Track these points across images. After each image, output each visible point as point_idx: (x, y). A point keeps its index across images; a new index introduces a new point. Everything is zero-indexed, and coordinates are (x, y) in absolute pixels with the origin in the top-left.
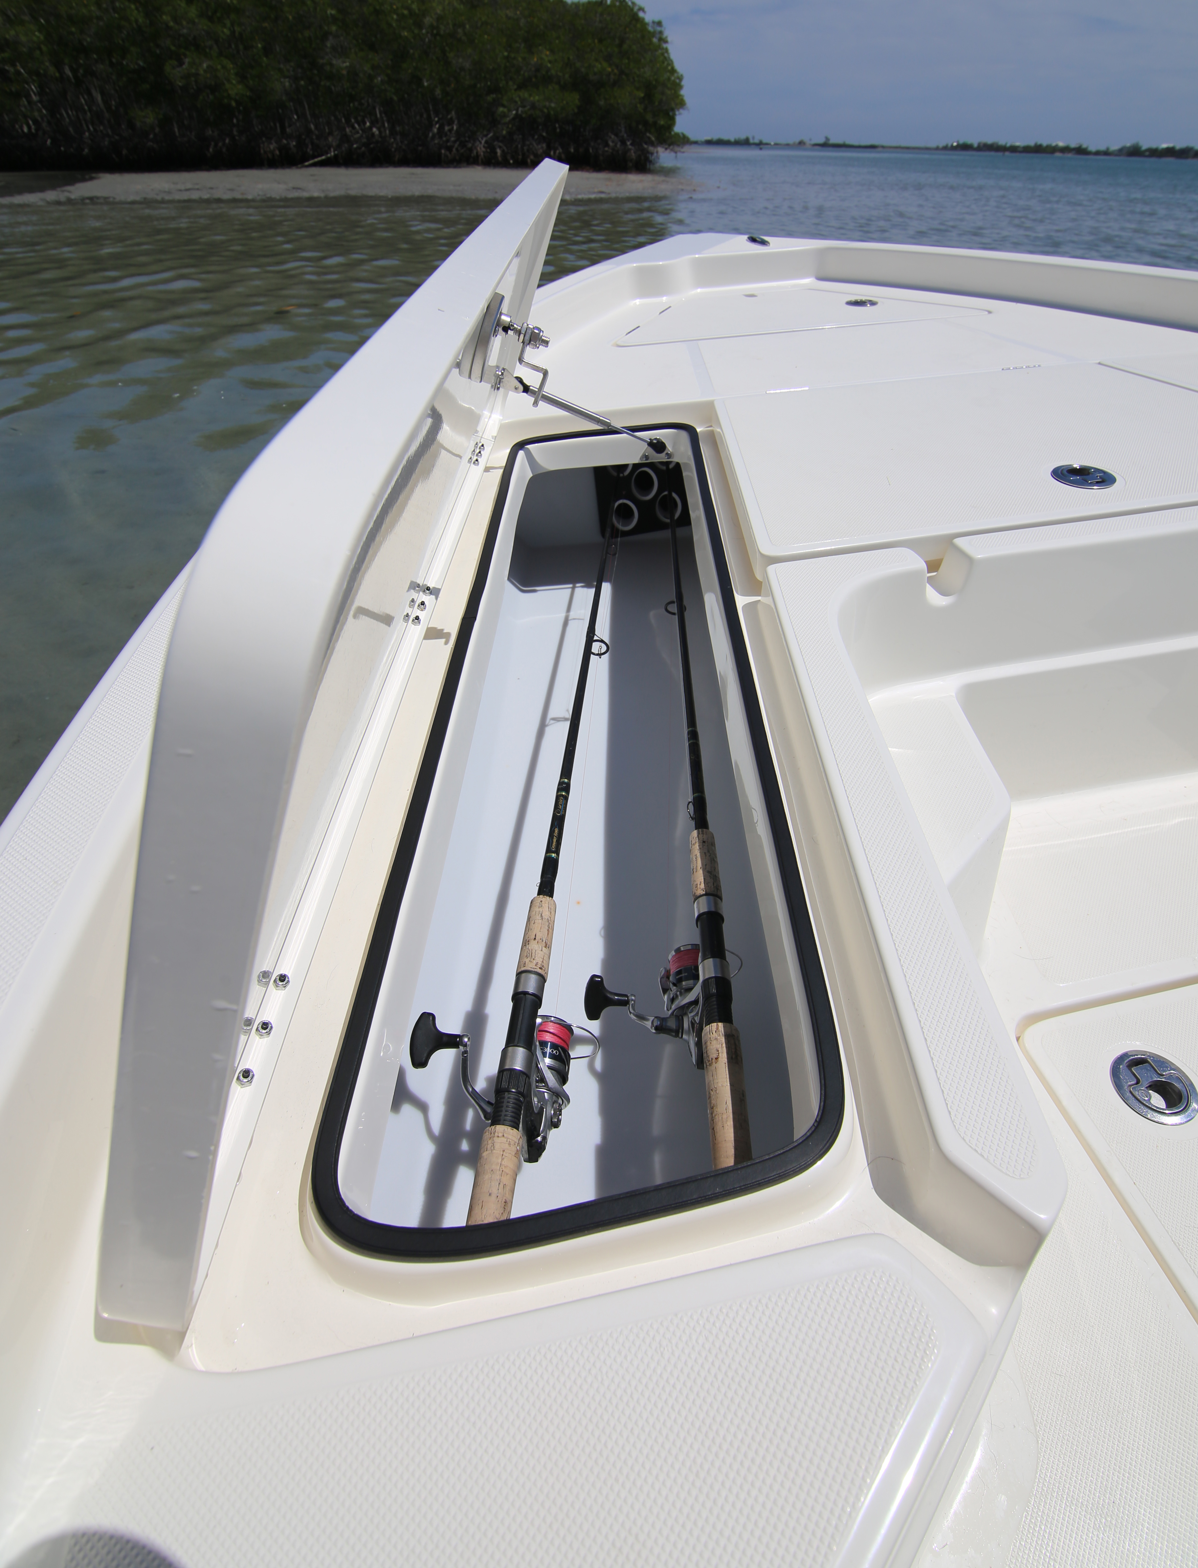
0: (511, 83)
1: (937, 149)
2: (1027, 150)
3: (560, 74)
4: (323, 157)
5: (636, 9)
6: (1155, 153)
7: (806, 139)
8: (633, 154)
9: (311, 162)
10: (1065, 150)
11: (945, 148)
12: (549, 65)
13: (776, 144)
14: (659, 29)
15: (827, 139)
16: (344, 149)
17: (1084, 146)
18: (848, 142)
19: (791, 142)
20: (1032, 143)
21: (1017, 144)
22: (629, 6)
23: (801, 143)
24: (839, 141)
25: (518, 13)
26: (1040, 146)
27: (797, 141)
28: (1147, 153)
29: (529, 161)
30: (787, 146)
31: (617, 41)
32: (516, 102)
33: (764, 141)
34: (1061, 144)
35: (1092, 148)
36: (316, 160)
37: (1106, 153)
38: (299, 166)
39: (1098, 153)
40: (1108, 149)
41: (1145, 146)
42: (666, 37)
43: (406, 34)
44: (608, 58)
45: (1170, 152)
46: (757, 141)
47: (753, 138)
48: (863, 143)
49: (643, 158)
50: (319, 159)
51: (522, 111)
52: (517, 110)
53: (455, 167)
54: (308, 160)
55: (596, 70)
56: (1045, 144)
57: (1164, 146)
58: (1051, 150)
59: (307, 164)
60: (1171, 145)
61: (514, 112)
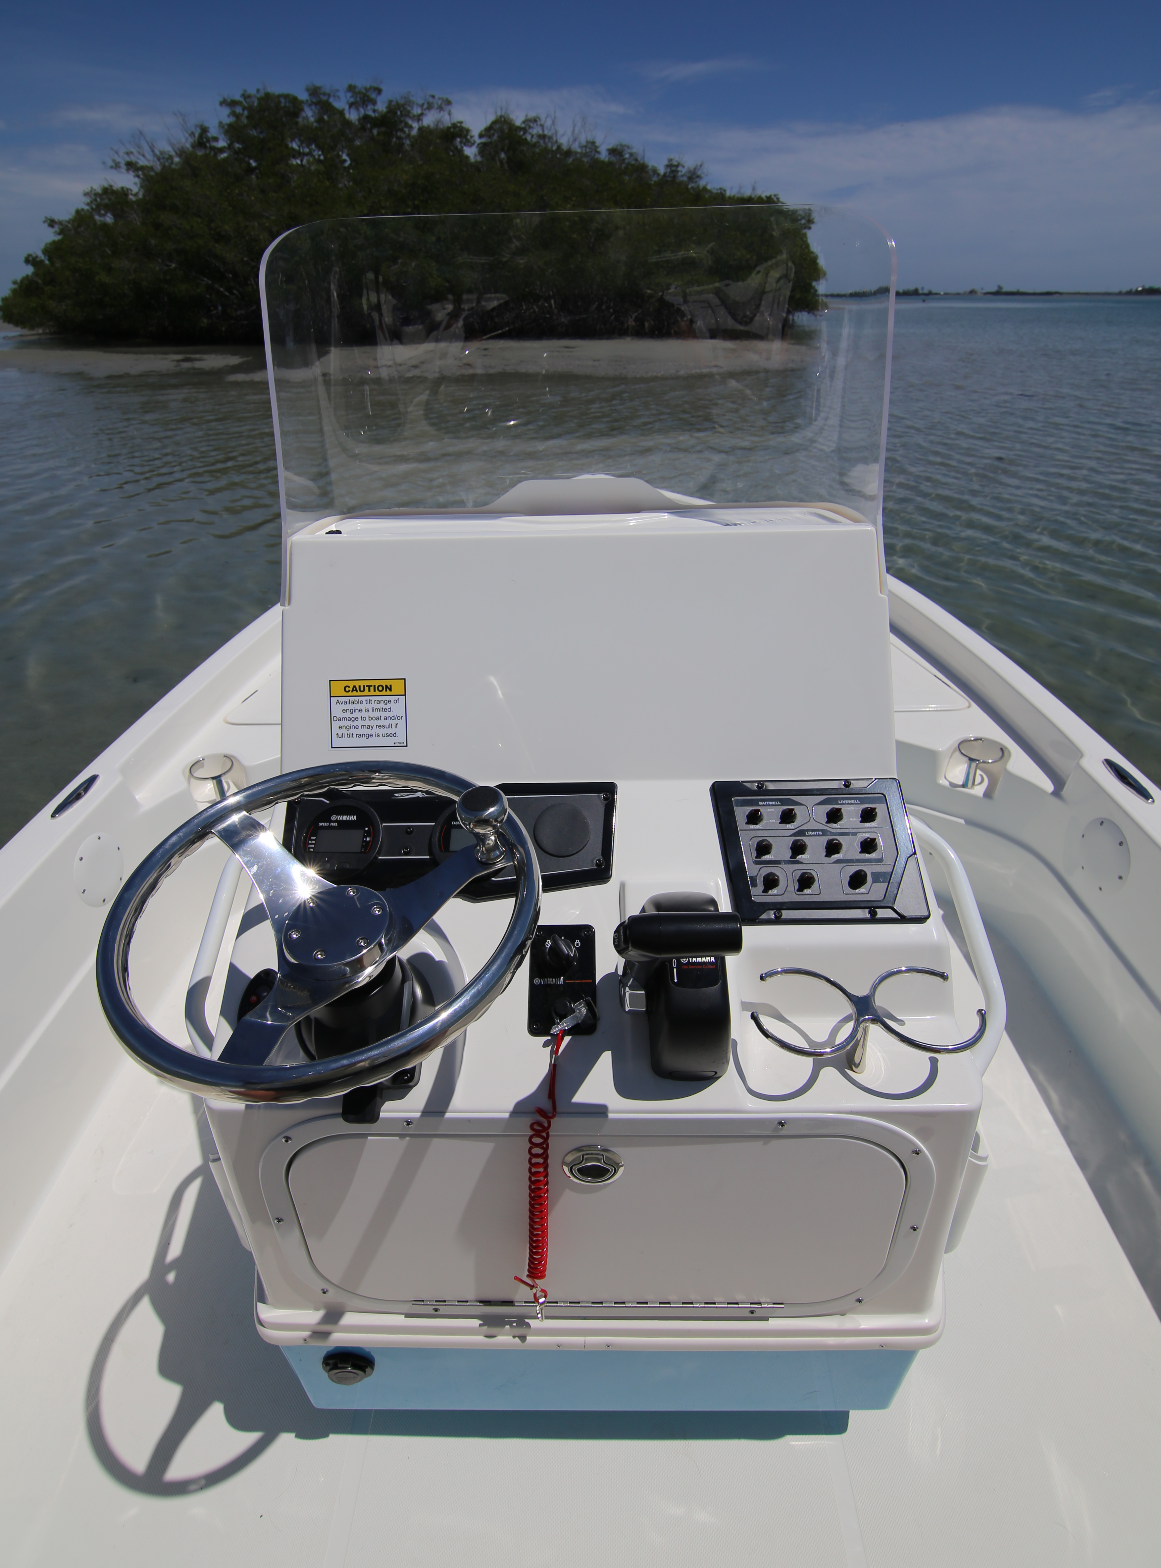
1: (1120, 293)
4: (500, 332)
7: (977, 288)
9: (488, 336)
11: (1129, 293)
12: (692, 256)
13: (945, 294)
14: (807, 212)
15: (1000, 287)
16: (517, 325)
18: (1022, 290)
19: (961, 291)
23: (972, 292)
24: (1014, 289)
27: (968, 290)
29: (672, 331)
30: (957, 296)
31: (759, 231)
33: (934, 291)
36: (493, 334)
38: (479, 339)
42: (813, 219)
43: (575, 236)
44: (748, 247)
46: (926, 291)
47: (923, 289)
48: (1038, 291)
50: (496, 333)
53: (607, 339)
54: (486, 334)
59: (485, 337)
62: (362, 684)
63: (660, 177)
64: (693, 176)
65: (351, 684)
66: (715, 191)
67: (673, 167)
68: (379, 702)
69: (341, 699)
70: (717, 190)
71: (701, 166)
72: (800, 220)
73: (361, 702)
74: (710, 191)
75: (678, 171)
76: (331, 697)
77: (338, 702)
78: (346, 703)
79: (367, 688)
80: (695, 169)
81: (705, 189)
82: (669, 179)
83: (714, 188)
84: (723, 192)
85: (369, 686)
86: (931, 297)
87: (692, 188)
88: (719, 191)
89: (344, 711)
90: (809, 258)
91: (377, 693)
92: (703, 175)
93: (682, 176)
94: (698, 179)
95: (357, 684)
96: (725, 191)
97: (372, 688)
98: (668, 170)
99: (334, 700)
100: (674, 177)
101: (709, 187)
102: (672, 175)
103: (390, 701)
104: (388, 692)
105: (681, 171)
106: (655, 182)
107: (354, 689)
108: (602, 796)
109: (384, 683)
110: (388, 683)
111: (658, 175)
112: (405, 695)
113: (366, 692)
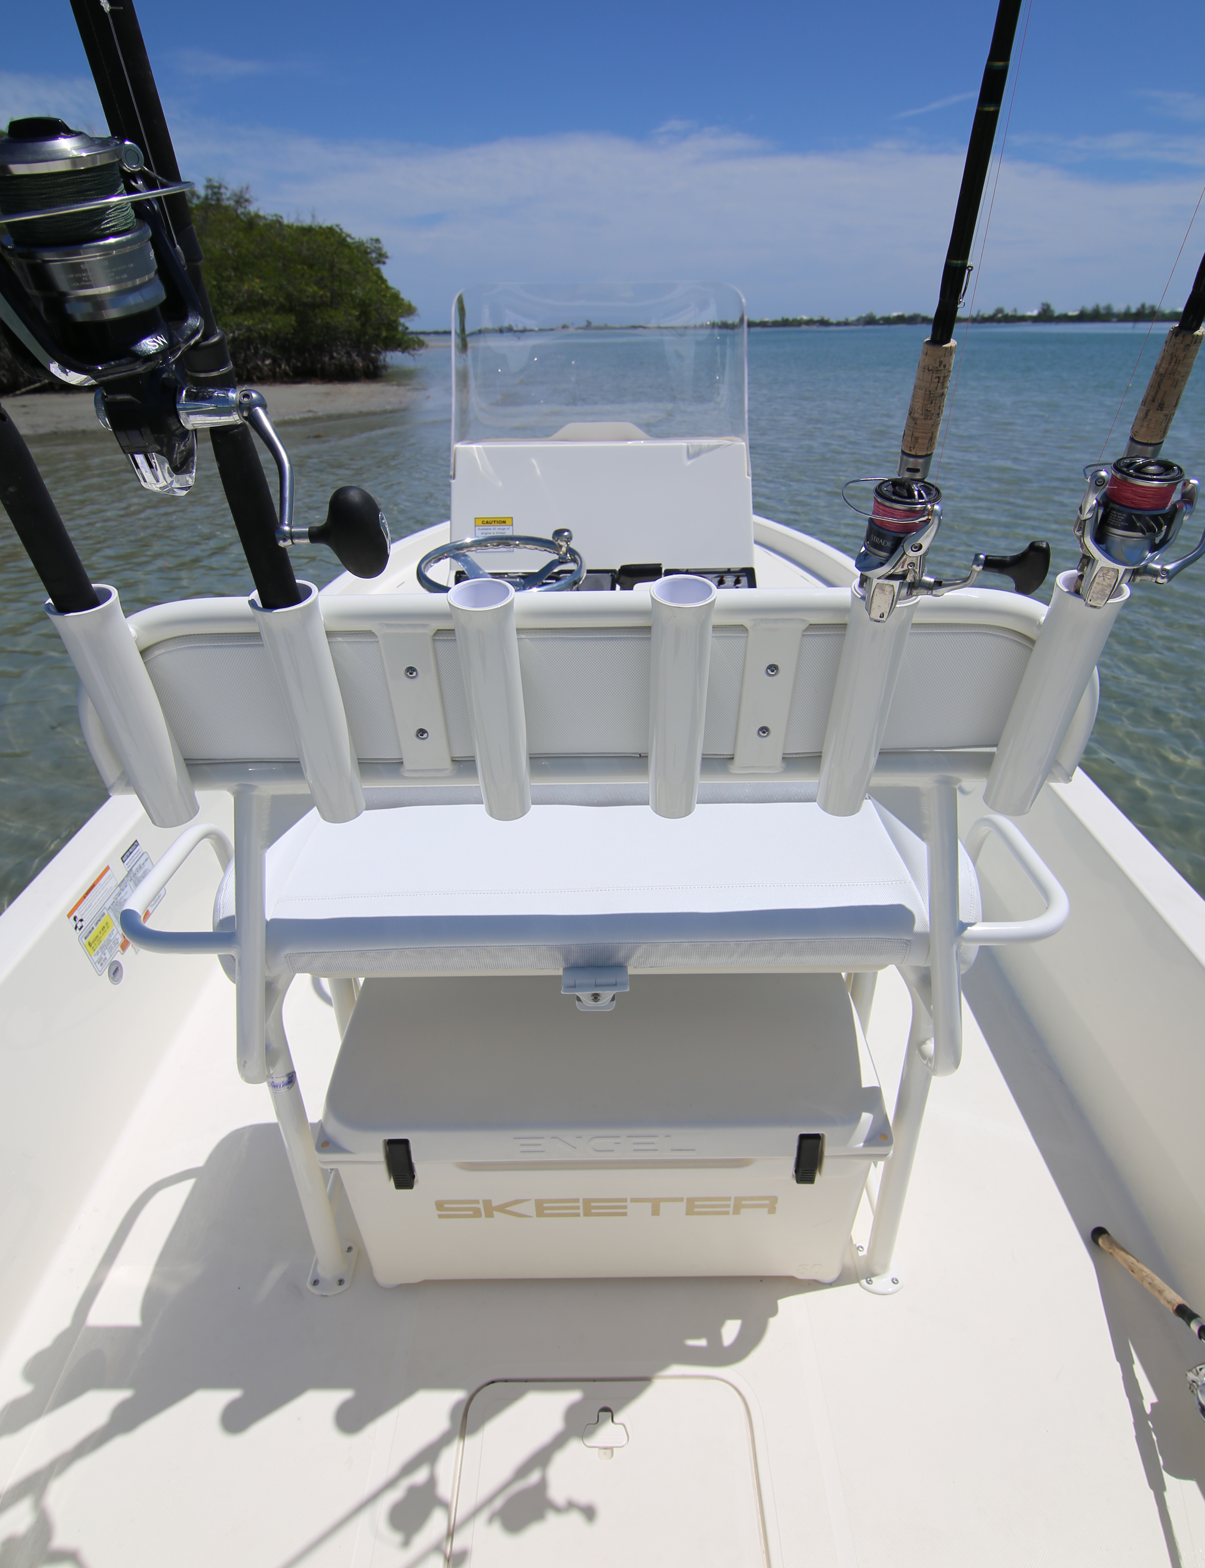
0: (226, 307)
1: (695, 327)
2: (775, 324)
3: (274, 298)
4: (36, 385)
5: (344, 235)
6: (888, 321)
7: (569, 323)
8: (360, 364)
10: (810, 322)
12: (261, 291)
13: (540, 330)
14: (377, 245)
15: (589, 322)
17: (826, 318)
18: (609, 325)
19: (554, 327)
20: (779, 318)
21: (766, 319)
22: (337, 232)
23: (565, 327)
24: (600, 324)
25: (225, 244)
26: (787, 320)
27: (561, 325)
28: (881, 322)
30: (551, 332)
31: (327, 265)
32: (231, 326)
33: (528, 328)
34: (805, 318)
35: (833, 320)
36: (29, 388)
37: (846, 323)
39: (839, 324)
40: (847, 320)
41: (878, 316)
42: (385, 253)
44: (319, 283)
45: (900, 320)
46: (520, 327)
47: (517, 326)
48: (623, 325)
49: (371, 367)
50: (32, 387)
51: (239, 334)
52: (234, 333)
54: (19, 389)
55: (308, 294)
56: (791, 318)
57: (895, 314)
58: (798, 323)
59: (18, 392)
60: (900, 313)
61: (231, 335)
62: (491, 520)
63: (201, 200)
64: (240, 200)
65: (486, 520)
66: (270, 218)
67: (215, 189)
68: (499, 529)
69: (481, 528)
70: (272, 216)
71: (247, 188)
72: (370, 253)
73: (490, 529)
74: (265, 218)
75: (221, 194)
76: (476, 526)
77: (479, 529)
78: (483, 529)
79: (493, 522)
80: (241, 192)
81: (257, 216)
82: (213, 202)
83: (268, 214)
84: (280, 219)
85: (495, 521)
86: (527, 334)
87: (242, 213)
88: (275, 218)
89: (482, 533)
90: (388, 295)
91: (499, 524)
92: (251, 199)
93: (228, 199)
94: (247, 204)
95: (488, 520)
96: (281, 217)
97: (496, 522)
98: (210, 192)
99: (477, 528)
100: (218, 200)
101: (262, 213)
102: (215, 198)
103: (504, 529)
104: (504, 524)
105: (225, 194)
106: (197, 205)
107: (487, 522)
108: (610, 574)
109: (502, 520)
110: (504, 520)
111: (198, 197)
112: (512, 525)
113: (493, 524)
